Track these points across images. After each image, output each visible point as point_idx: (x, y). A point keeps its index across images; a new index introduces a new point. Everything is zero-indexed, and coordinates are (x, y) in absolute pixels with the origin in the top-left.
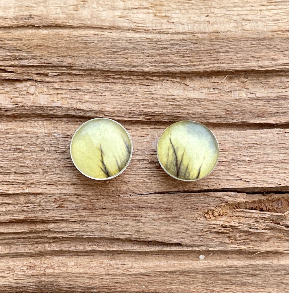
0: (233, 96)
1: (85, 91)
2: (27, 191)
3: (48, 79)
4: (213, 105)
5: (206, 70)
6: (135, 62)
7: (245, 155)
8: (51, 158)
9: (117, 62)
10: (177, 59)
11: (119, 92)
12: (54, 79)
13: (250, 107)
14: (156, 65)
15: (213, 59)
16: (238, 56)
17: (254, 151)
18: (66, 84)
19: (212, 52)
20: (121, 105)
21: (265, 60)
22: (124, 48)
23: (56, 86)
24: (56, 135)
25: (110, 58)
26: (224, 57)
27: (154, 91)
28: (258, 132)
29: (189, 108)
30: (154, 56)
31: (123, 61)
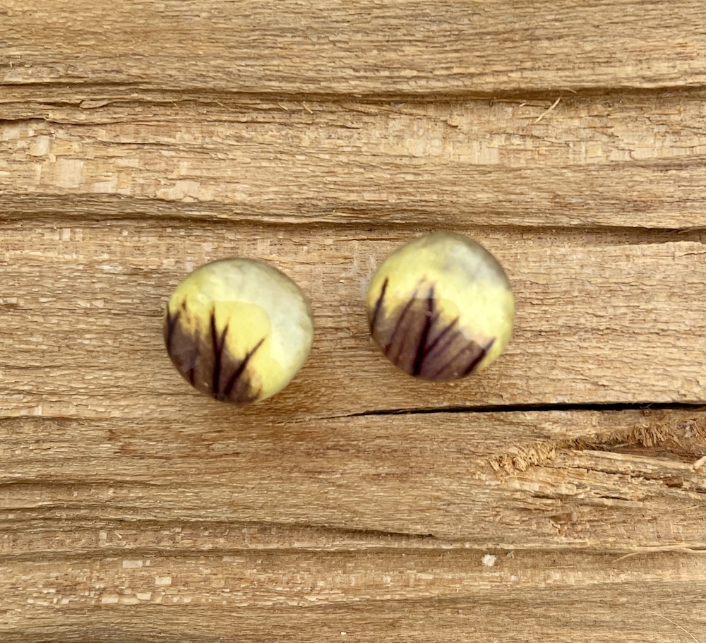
0: (571, 156)
1: (181, 148)
2: (38, 412)
3: (82, 117)
4: (518, 181)
5: (502, 87)
6: (311, 67)
7: (599, 313)
8: (95, 327)
9: (264, 70)
10: (425, 57)
11: (270, 148)
12: (97, 118)
13: (616, 185)
14: (368, 74)
15: (520, 56)
16: (588, 47)
17: (621, 304)
18: (132, 128)
19: (517, 37)
20: (276, 185)
21: (657, 59)
22: (283, 30)
23: (102, 134)
24: (106, 267)
25: (243, 59)
26: (549, 52)
27: (365, 143)
28: (634, 252)
29: (456, 189)
30: (363, 51)
31: (278, 66)
